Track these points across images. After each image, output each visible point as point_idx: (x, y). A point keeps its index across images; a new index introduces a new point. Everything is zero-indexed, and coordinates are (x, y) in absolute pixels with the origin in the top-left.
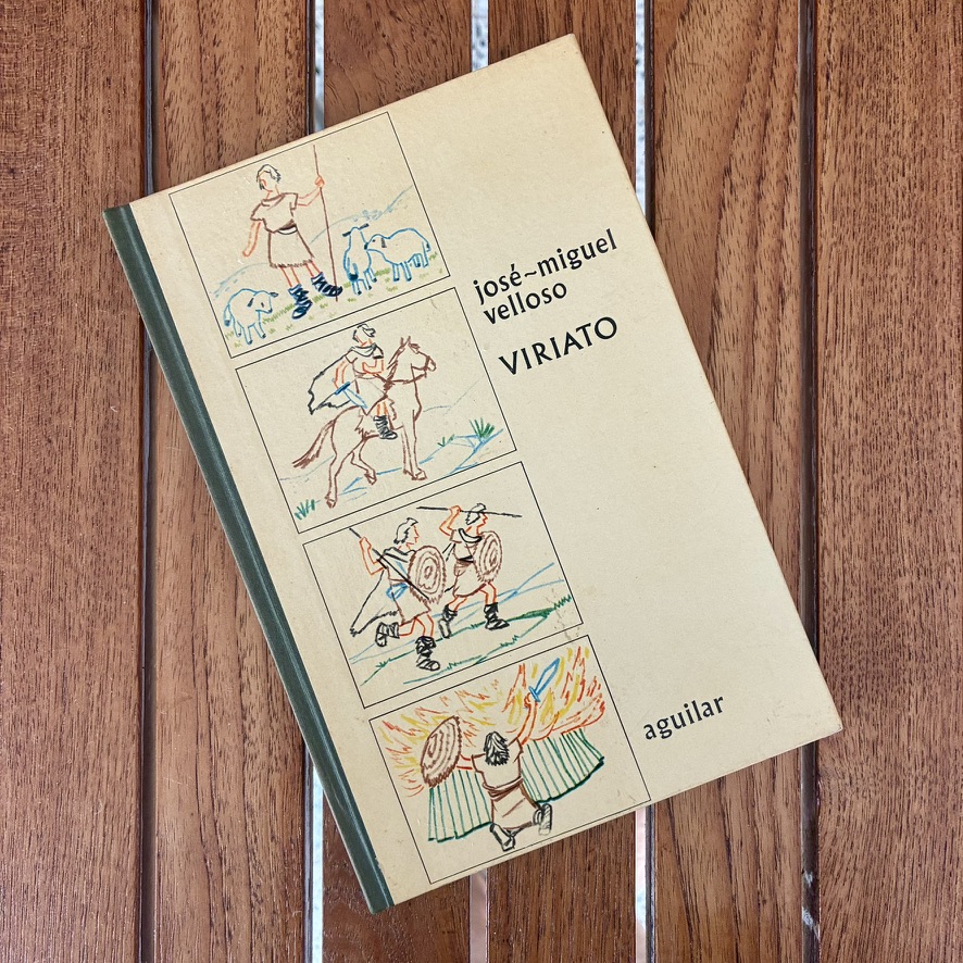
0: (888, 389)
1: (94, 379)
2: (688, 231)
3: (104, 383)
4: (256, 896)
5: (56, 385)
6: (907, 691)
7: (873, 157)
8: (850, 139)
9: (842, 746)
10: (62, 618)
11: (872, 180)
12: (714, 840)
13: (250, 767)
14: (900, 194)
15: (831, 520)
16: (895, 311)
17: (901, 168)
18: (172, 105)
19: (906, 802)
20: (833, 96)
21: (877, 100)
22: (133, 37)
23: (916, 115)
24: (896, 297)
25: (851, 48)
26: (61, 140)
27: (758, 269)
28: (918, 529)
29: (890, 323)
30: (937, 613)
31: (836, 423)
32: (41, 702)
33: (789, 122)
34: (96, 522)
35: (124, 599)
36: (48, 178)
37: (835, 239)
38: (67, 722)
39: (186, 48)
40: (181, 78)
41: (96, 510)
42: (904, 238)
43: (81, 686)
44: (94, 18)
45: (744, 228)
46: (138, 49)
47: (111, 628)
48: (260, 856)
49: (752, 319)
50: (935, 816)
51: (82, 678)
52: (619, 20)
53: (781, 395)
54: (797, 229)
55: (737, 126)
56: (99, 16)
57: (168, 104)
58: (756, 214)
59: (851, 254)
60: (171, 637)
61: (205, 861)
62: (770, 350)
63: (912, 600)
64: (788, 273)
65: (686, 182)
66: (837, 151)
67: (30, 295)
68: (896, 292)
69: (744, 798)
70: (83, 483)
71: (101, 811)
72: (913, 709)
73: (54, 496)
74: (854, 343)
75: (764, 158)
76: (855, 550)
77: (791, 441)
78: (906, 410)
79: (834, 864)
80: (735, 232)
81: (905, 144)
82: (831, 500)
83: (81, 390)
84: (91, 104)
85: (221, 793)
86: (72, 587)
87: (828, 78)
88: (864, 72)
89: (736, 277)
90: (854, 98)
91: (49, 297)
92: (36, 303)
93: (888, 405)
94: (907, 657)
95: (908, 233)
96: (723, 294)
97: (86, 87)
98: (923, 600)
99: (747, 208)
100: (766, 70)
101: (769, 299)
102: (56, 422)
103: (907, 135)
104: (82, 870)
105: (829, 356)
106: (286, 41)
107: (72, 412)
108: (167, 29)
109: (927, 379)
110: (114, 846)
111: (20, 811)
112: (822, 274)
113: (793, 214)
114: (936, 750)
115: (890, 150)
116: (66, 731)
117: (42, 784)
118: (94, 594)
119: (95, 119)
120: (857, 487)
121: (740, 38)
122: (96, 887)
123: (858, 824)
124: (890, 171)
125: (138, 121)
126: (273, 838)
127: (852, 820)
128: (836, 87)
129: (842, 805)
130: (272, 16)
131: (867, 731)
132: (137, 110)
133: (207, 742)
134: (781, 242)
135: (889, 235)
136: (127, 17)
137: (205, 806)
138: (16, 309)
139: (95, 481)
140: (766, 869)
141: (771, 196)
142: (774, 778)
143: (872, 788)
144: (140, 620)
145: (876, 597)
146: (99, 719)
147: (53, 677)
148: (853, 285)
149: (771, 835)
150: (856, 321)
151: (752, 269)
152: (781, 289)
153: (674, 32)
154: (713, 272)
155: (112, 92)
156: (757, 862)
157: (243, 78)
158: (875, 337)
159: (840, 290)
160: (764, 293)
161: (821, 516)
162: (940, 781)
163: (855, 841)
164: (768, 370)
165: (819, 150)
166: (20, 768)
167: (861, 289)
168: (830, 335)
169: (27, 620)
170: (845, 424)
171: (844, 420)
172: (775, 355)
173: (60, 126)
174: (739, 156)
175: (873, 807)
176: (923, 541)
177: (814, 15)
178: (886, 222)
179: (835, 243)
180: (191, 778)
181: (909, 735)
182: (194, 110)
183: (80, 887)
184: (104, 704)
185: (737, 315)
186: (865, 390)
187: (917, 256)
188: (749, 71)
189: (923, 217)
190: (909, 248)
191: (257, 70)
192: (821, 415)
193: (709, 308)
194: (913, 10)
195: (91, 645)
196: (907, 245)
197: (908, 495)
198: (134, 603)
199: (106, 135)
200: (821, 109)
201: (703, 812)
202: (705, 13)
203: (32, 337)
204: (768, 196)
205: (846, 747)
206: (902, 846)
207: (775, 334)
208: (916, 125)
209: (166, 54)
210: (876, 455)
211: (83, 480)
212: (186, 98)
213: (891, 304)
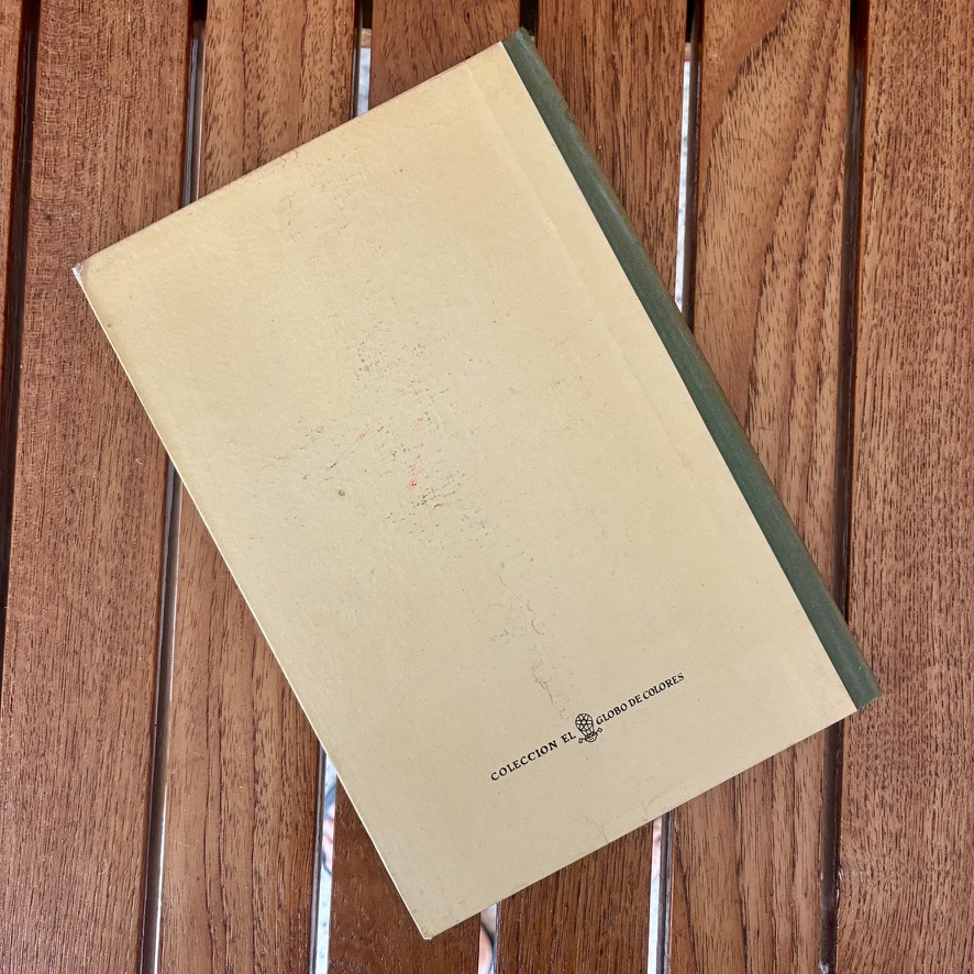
0: (925, 475)
1: (120, 431)
2: (727, 307)
3: (130, 434)
4: (259, 965)
5: (82, 435)
6: (932, 783)
7: (917, 240)
8: (895, 221)
9: (864, 837)
10: (75, 671)
11: (915, 263)
12: (730, 928)
13: (260, 832)
14: (943, 279)
15: (861, 604)
16: (934, 396)
17: (945, 254)
18: (213, 157)
19: (928, 897)
20: (879, 178)
21: (923, 183)
22: (176, 88)
23: (962, 200)
24: (935, 382)
25: (899, 131)
26: (99, 189)
27: (797, 348)
28: (950, 617)
29: (928, 408)
30: (966, 705)
31: (870, 507)
32: (49, 757)
33: (833, 202)
34: (116, 576)
35: (140, 654)
36: (85, 226)
37: (875, 321)
38: (75, 778)
39: (229, 102)
40: (223, 131)
41: (116, 562)
42: (945, 323)
43: (92, 742)
44: (138, 69)
45: (785, 306)
46: (182, 101)
47: (125, 684)
48: (265, 924)
49: (789, 398)
50: (957, 913)
51: (93, 735)
52: (667, 93)
53: (816, 477)
54: (837, 309)
55: (781, 203)
56: (144, 65)
57: (209, 157)
58: (796, 293)
59: (891, 336)
60: (186, 696)
61: (210, 927)
62: (806, 430)
63: (941, 691)
64: (827, 353)
65: (727, 257)
66: (881, 233)
67: (61, 342)
68: (935, 377)
69: (763, 888)
70: (104, 535)
71: (106, 871)
72: (938, 802)
73: (74, 548)
74: (891, 426)
75: (807, 237)
76: (884, 636)
77: (824, 523)
78: (941, 495)
79: (852, 958)
80: (775, 309)
81: (950, 229)
82: (861, 585)
83: (106, 441)
84: (131, 153)
85: (229, 858)
86: (87, 641)
87: (874, 159)
88: (911, 155)
89: (775, 356)
90: (900, 180)
91: (79, 346)
92: (66, 352)
93: (923, 491)
94: (933, 748)
95: (950, 319)
96: (761, 372)
97: (128, 137)
98: (952, 691)
99: (788, 286)
100: (812, 149)
101: (807, 379)
102: (80, 472)
103: (952, 219)
104: (84, 931)
105: (865, 439)
106: (331, 99)
107: (97, 463)
108: (212, 82)
109: (964, 467)
110: (117, 908)
111: (24, 868)
112: (861, 355)
113: (834, 294)
114: (961, 845)
115: (935, 235)
116: (74, 787)
117: (47, 842)
118: (110, 649)
119: (135, 169)
120: (888, 573)
121: (787, 117)
122: (97, 949)
123: (878, 918)
124: (933, 255)
125: (178, 172)
126: (280, 906)
127: (872, 913)
128: (882, 168)
129: (863, 897)
130: (318, 74)
131: (890, 823)
132: (178, 162)
133: (217, 805)
134: (821, 322)
135: (930, 319)
136: (172, 69)
137: (212, 871)
138: (45, 356)
139: (116, 534)
140: (782, 961)
141: (813, 274)
142: (794, 866)
143: (894, 882)
144: (155, 675)
145: (904, 685)
146: (109, 777)
147: (63, 731)
148: (892, 369)
149: (788, 925)
150: (893, 403)
151: (791, 347)
152: (819, 369)
153: (721, 106)
154: (751, 349)
155: (153, 143)
156: (774, 954)
157: (285, 133)
158: (912, 421)
159: (879, 373)
160: (802, 371)
161: (851, 600)
162: (963, 877)
163: (874, 935)
164: (803, 450)
165: (863, 231)
166: (25, 823)
167: (900, 372)
168: (867, 418)
169: (40, 672)
170: (879, 509)
171: (878, 505)
172: (811, 435)
173: (99, 174)
174: (782, 234)
175: (894, 901)
176: (954, 631)
177: (862, 95)
178: (928, 306)
179: (876, 326)
180: (199, 841)
181: (933, 828)
182: (235, 163)
183: (80, 948)
184: (114, 761)
185: (774, 394)
186: (900, 476)
187: (959, 341)
188: (795, 149)
189: (966, 302)
190: (950, 335)
191: (300, 127)
192: (855, 498)
193: (746, 385)
194: (963, 95)
195: (103, 702)
196: (949, 330)
197: (940, 583)
198: (150, 659)
199: (145, 185)
200: (866, 190)
201: (721, 899)
202: (753, 89)
203: (61, 386)
204: (809, 276)
205: (868, 838)
206: (922, 943)
207: (811, 414)
208: (961, 210)
209: (209, 106)
210: (910, 541)
211: (103, 533)
212: (227, 151)
213: (930, 389)
